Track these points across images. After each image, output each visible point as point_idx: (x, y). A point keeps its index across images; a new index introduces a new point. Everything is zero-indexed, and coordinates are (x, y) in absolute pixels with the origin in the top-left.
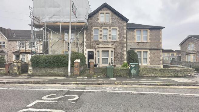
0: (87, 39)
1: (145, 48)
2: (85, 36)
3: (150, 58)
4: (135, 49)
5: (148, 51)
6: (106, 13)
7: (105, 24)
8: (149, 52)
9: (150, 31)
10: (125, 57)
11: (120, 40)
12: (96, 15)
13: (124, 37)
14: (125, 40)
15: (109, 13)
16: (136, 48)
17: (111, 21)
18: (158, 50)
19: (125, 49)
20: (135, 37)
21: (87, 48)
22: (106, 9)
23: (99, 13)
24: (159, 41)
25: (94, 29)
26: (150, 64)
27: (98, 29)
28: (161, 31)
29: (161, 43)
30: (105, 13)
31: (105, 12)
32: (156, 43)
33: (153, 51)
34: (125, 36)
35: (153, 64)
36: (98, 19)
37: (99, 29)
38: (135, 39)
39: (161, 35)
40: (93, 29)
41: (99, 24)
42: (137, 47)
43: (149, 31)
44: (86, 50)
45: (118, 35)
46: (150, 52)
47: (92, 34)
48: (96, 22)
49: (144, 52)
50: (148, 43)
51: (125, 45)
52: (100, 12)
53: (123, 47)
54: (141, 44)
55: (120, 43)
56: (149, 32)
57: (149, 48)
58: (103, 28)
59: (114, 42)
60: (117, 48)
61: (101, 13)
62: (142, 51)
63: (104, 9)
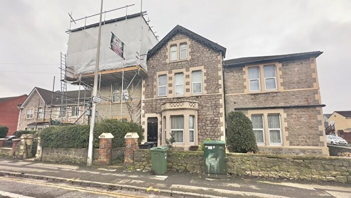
0: (147, 96)
1: (272, 106)
2: (143, 89)
3: (287, 129)
4: (247, 109)
5: (281, 111)
6: (181, 44)
7: (179, 63)
8: (283, 114)
9: (283, 65)
10: (223, 129)
11: (210, 91)
12: (162, 51)
13: (218, 86)
14: (221, 91)
15: (185, 43)
16: (248, 107)
17: (189, 58)
18: (310, 109)
19: (222, 110)
20: (245, 84)
21: (146, 113)
22: (181, 36)
23: (168, 46)
24: (309, 87)
25: (160, 76)
26: (290, 145)
27: (165, 75)
28: (313, 62)
29: (316, 92)
30: (178, 44)
31: (178, 42)
32: (301, 92)
33: (295, 111)
34: (221, 82)
35: (298, 145)
36: (166, 57)
37: (168, 74)
38: (245, 87)
39: (314, 71)
40: (158, 76)
41: (167, 65)
42: (250, 106)
43: (279, 65)
44: (144, 116)
45: (205, 81)
46: (287, 115)
47: (156, 86)
48: (163, 62)
49: (269, 115)
50: (279, 94)
51: (222, 101)
52: (170, 43)
53: (217, 106)
54: (262, 98)
55: (209, 98)
56: (280, 69)
57: (282, 104)
58: (174, 71)
59: (197, 97)
60: (204, 109)
61: (171, 46)
62: (266, 113)
63: (177, 36)
